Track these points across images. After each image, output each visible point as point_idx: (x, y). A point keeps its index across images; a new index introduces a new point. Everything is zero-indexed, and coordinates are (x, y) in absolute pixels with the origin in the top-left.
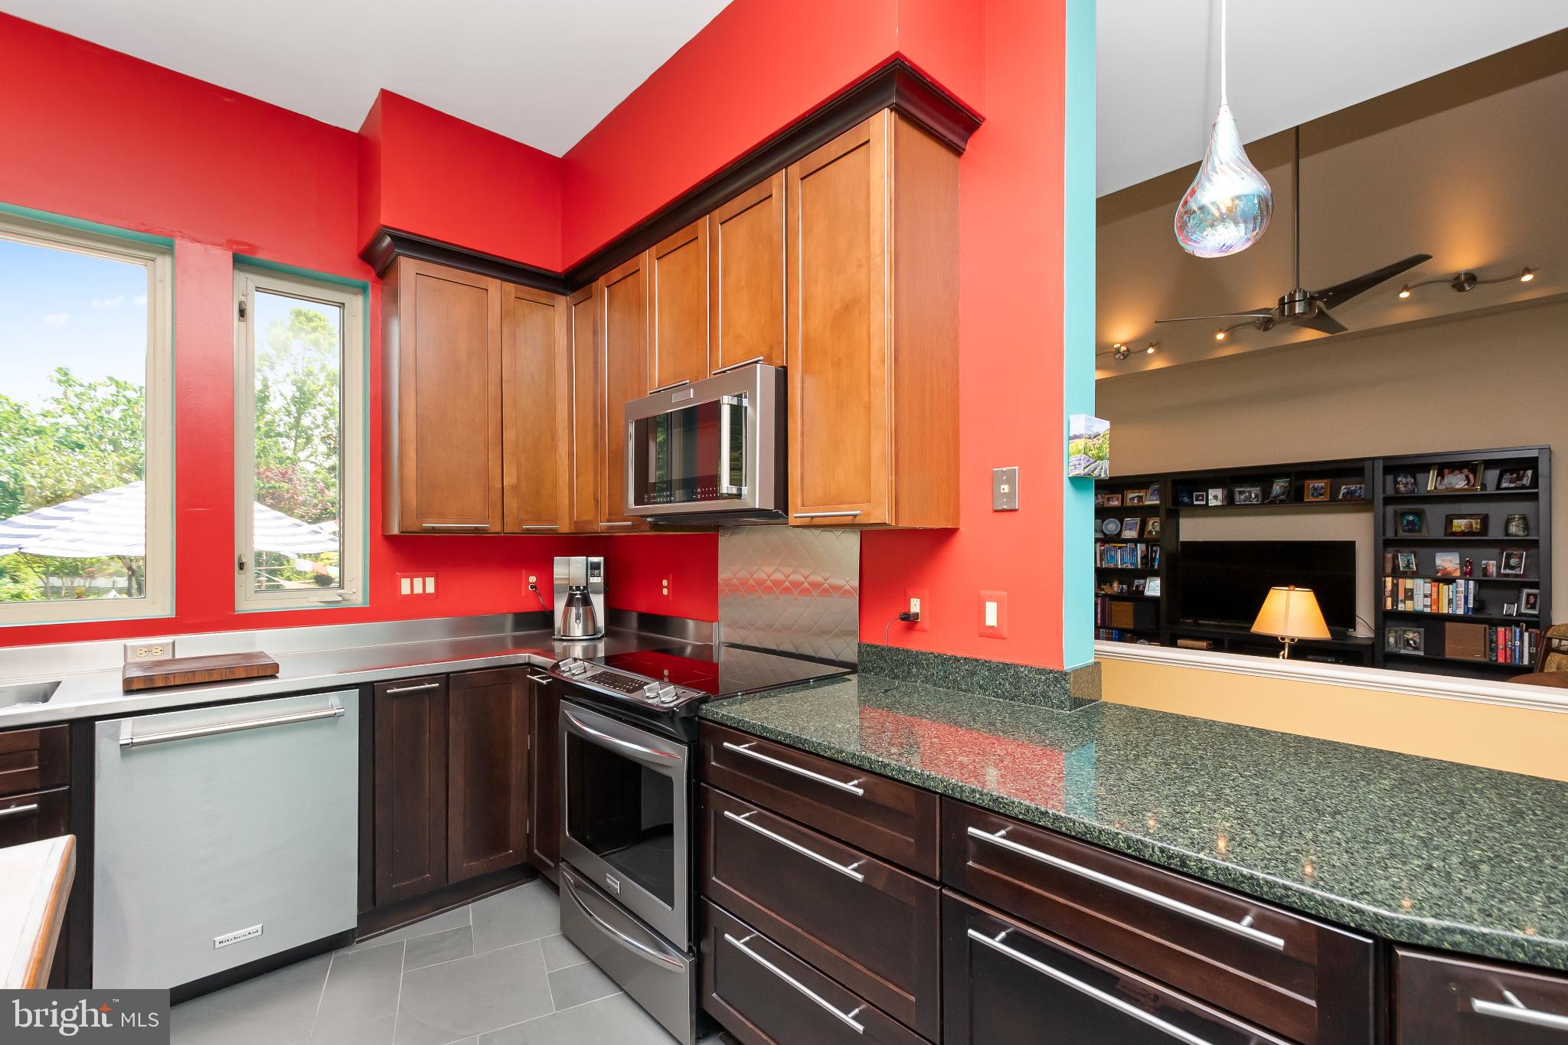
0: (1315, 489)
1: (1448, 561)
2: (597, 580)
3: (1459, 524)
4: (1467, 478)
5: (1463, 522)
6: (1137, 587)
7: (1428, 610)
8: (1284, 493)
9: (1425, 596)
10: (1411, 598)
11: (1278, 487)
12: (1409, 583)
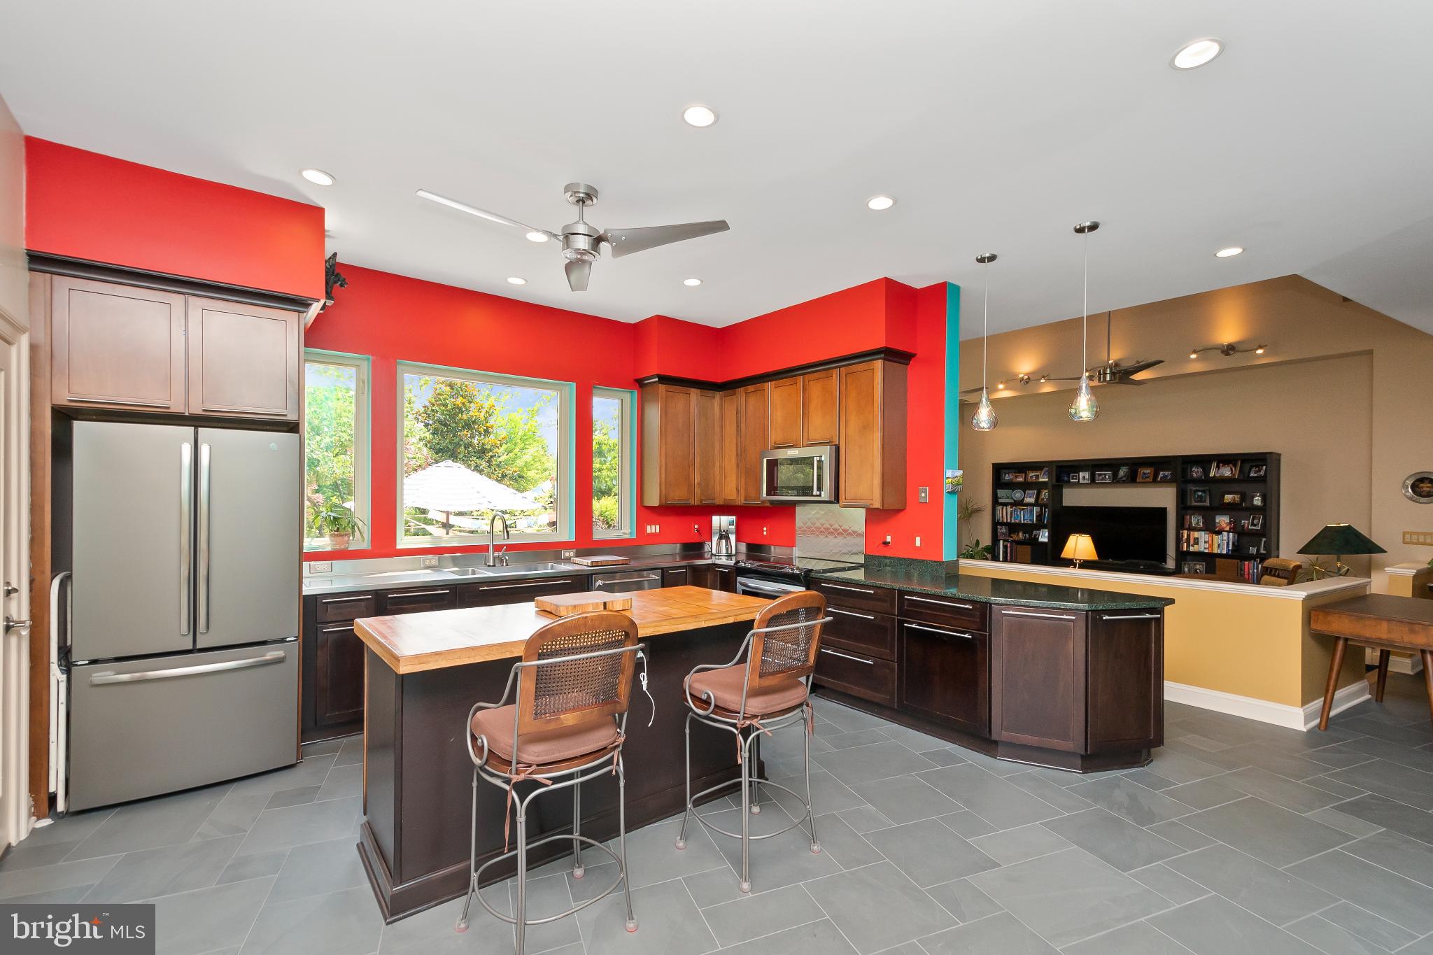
0: (1144, 474)
1: (1223, 520)
2: (733, 528)
3: (1228, 498)
4: (1232, 470)
5: (1231, 496)
6: (1035, 535)
7: (1206, 551)
8: (1125, 476)
9: (1205, 542)
10: (1197, 544)
11: (1122, 472)
12: (1196, 534)
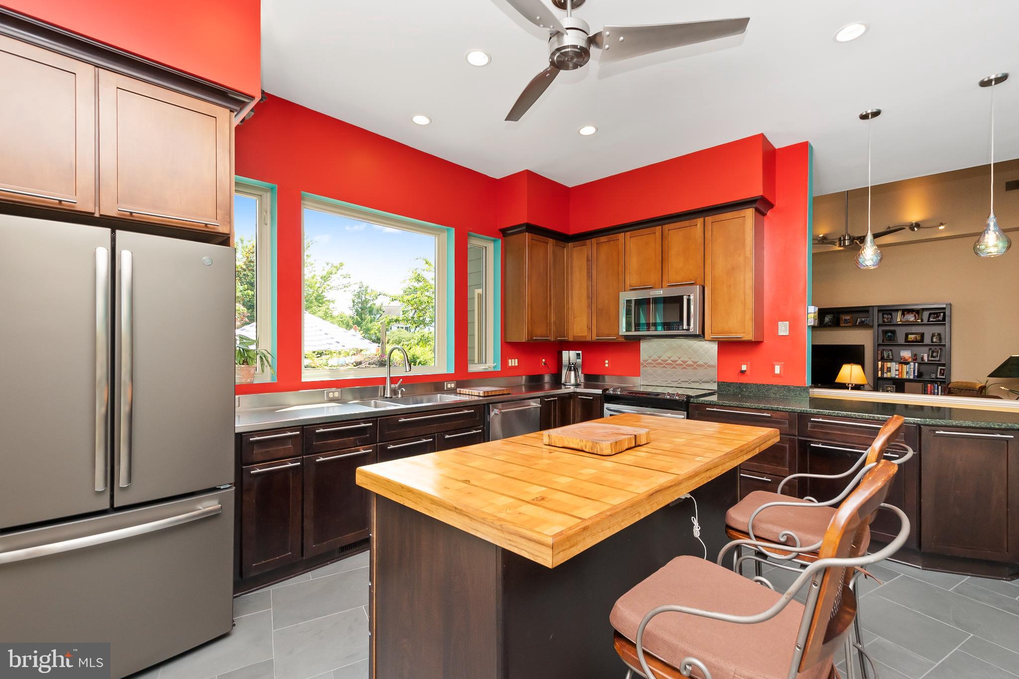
0: (845, 320)
1: (906, 354)
2: (580, 361)
3: (911, 337)
4: (915, 316)
5: (913, 336)
7: (897, 377)
8: (830, 322)
9: (896, 370)
10: (890, 371)
11: (828, 319)
12: (889, 365)
